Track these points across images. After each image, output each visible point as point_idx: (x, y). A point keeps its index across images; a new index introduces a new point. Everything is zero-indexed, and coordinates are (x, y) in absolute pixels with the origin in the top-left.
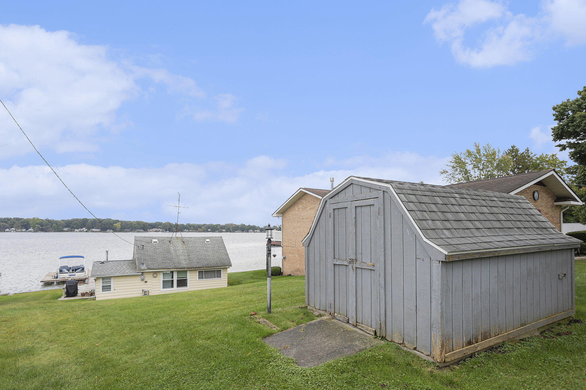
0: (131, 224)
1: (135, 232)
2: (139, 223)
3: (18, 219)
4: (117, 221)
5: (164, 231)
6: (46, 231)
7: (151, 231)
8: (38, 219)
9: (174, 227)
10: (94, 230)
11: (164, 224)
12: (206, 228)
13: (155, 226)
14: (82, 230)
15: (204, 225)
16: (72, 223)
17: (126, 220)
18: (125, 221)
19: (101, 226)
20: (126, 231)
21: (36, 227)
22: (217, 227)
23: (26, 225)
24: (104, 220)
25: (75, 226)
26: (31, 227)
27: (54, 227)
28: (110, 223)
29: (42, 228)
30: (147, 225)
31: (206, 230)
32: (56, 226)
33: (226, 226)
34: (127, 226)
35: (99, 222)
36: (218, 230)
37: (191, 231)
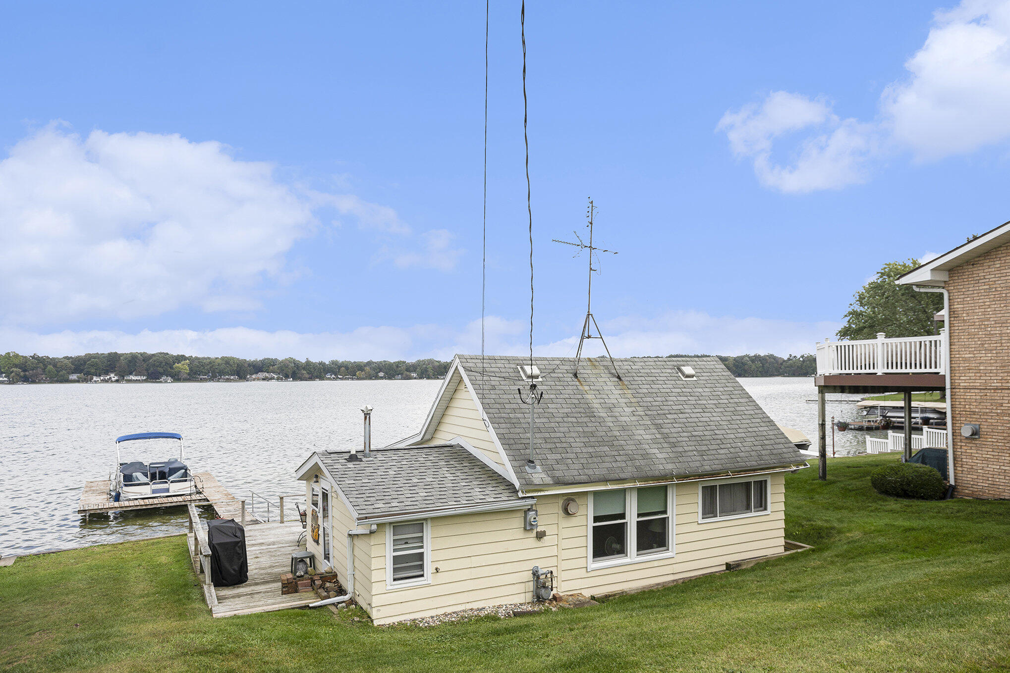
0: (210, 363)
1: (221, 382)
2: (227, 361)
4: (180, 358)
5: (282, 379)
6: (34, 382)
7: (254, 380)
8: (17, 356)
9: (304, 369)
10: (133, 378)
11: (282, 362)
12: (374, 369)
13: (262, 367)
14: (108, 377)
15: (369, 363)
16: (86, 363)
17: (200, 355)
18: (197, 358)
19: (147, 370)
20: (202, 380)
21: (12, 372)
22: (397, 367)
24: (153, 355)
25: (93, 371)
26: (2, 373)
27: (49, 372)
28: (166, 363)
29: (25, 375)
30: (246, 365)
31: (375, 375)
32: (54, 370)
33: (419, 366)
34: (202, 368)
35: (144, 360)
36: (402, 374)
37: (339, 376)
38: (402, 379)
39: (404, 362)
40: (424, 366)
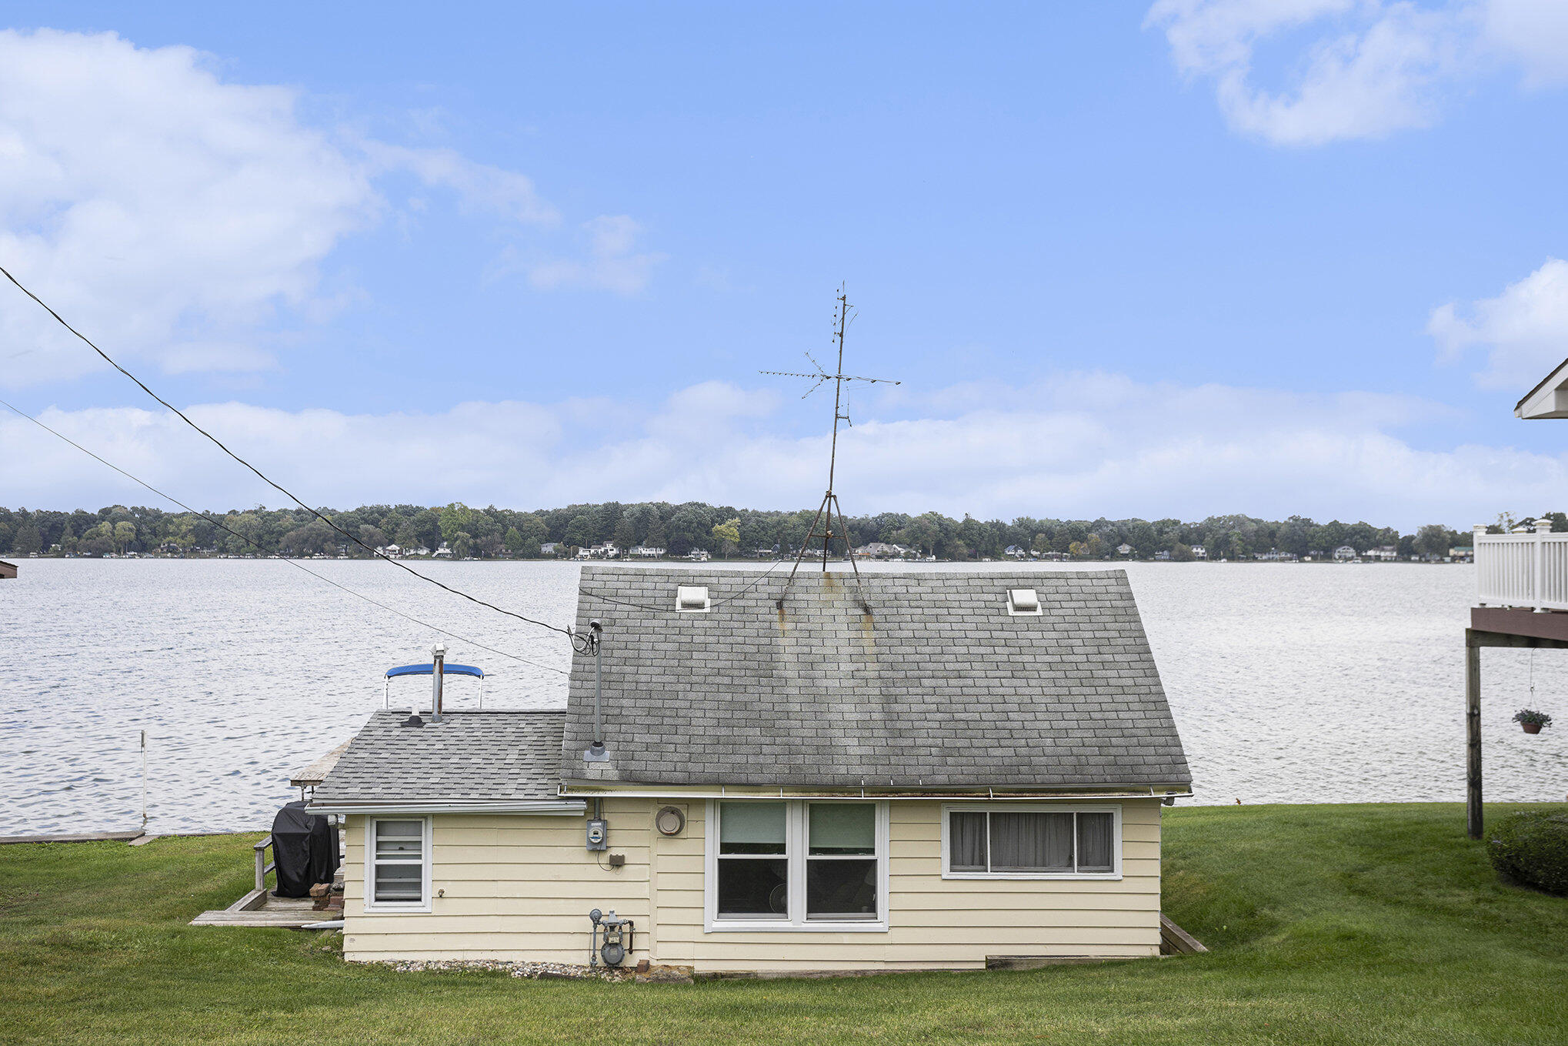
0: (779, 523)
3: (408, 511)
4: (725, 514)
5: (914, 557)
6: (487, 557)
7: (861, 557)
8: (464, 510)
9: (959, 536)
10: (643, 552)
11: (915, 521)
12: (1108, 537)
14: (603, 550)
15: (1099, 524)
16: (567, 522)
17: (763, 508)
18: (756, 514)
19: (666, 536)
20: (761, 558)
21: (456, 539)
22: (1161, 532)
23: (428, 533)
24: (678, 508)
25: (579, 537)
26: (444, 540)
27: (511, 539)
28: (699, 523)
29: (475, 544)
30: (846, 528)
31: (1110, 550)
32: (517, 534)
33: (1210, 531)
34: (763, 533)
35: (661, 518)
36: (1170, 549)
37: (1034, 553)
38: (1170, 560)
39: (1176, 523)
40: (1223, 531)
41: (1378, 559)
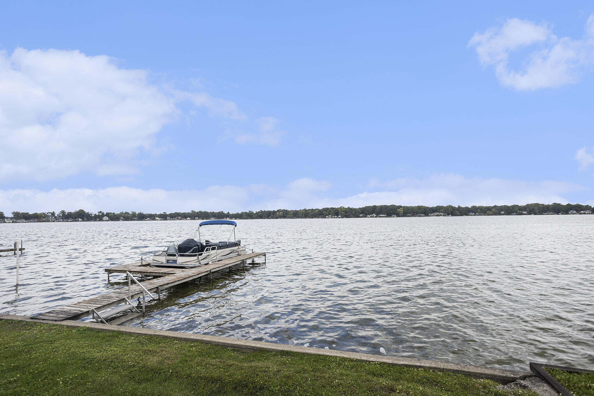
0: (412, 209)
1: (417, 217)
2: (419, 208)
3: (332, 209)
4: (400, 207)
5: (446, 216)
6: (349, 217)
7: (432, 216)
8: (344, 208)
9: (457, 210)
10: (382, 216)
11: (446, 207)
12: (498, 210)
13: (436, 210)
14: (373, 215)
16: (365, 210)
17: (408, 206)
19: (386, 212)
20: (408, 216)
21: (342, 214)
22: (513, 208)
23: (337, 213)
24: (389, 206)
25: (368, 213)
28: (394, 209)
29: (346, 215)
30: (428, 209)
31: (498, 213)
32: (355, 213)
34: (408, 211)
35: (385, 208)
36: (516, 212)
37: (477, 214)
39: (517, 206)
40: (532, 207)
41: (585, 213)
